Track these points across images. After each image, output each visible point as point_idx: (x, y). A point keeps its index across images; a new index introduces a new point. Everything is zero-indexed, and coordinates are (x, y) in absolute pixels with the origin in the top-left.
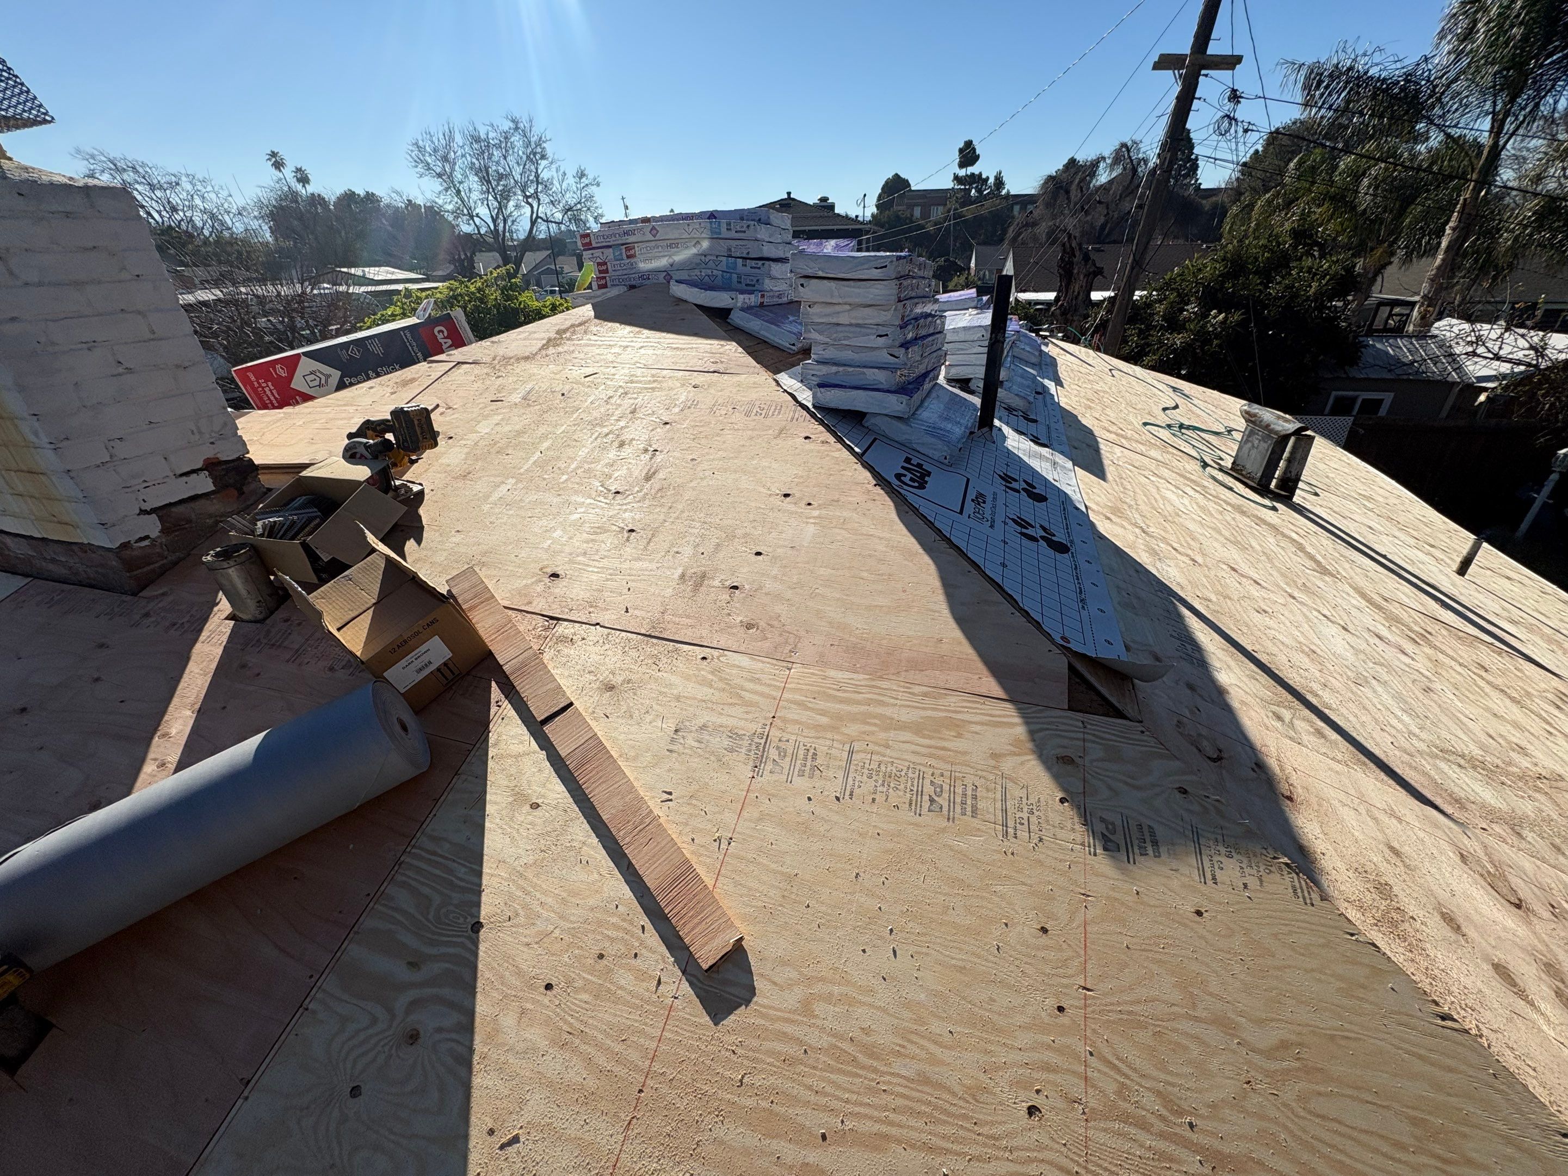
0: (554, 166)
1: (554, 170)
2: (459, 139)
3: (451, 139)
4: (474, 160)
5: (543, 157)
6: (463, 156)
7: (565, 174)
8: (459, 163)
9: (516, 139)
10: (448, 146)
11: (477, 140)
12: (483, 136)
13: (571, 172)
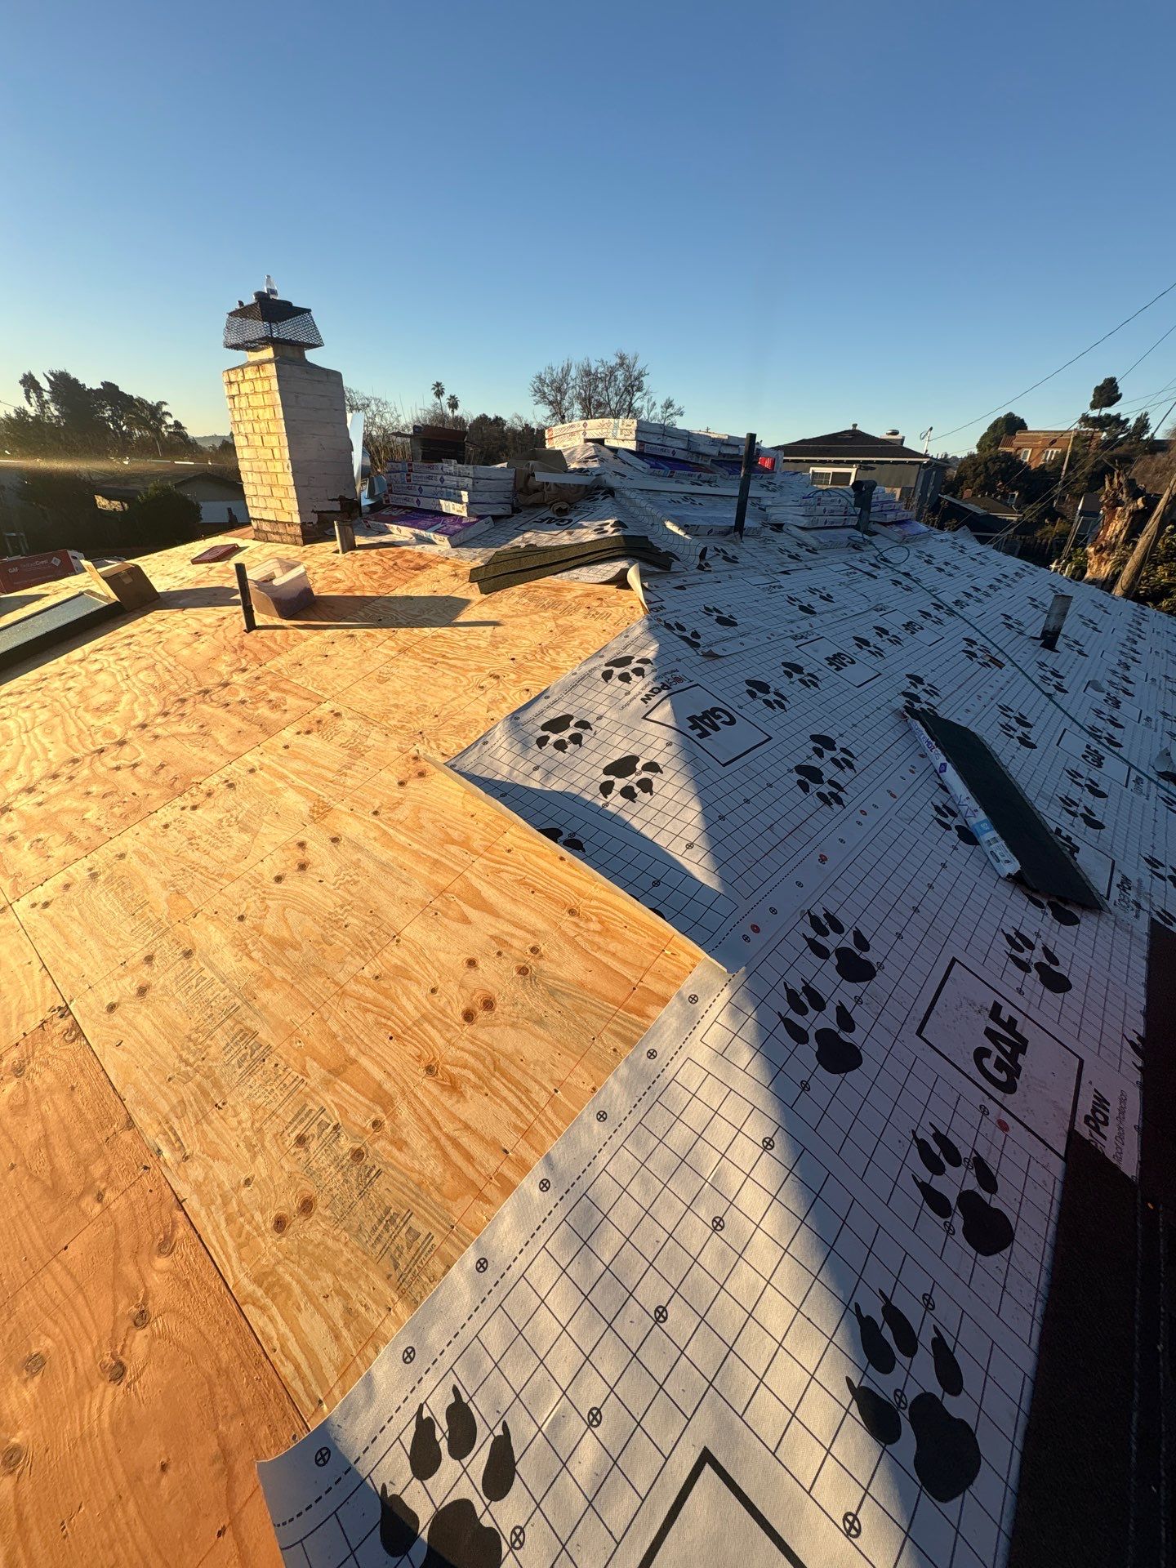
0: (647, 397)
1: (646, 400)
2: (573, 373)
3: (568, 370)
4: (582, 391)
5: (639, 389)
6: (573, 387)
7: (654, 404)
8: (570, 393)
9: (620, 374)
10: (564, 378)
11: (588, 373)
12: (593, 371)
13: (661, 402)
